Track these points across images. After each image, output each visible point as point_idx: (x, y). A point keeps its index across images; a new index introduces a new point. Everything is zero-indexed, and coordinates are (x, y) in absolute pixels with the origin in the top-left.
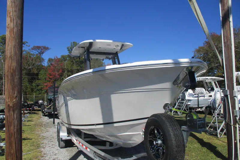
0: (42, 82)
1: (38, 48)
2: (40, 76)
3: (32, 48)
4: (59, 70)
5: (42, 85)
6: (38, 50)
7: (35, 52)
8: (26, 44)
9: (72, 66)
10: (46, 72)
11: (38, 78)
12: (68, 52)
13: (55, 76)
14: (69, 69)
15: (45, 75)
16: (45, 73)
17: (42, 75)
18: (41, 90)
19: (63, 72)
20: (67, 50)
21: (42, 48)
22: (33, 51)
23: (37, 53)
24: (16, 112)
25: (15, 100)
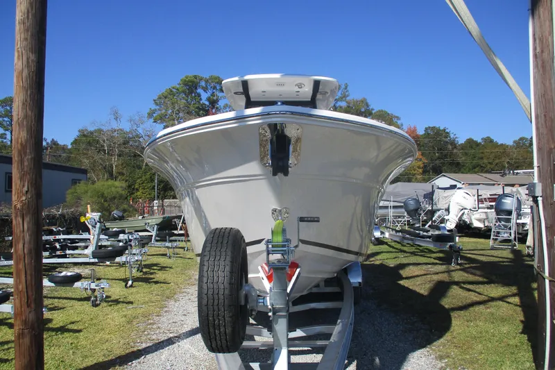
24: (27, 219)
25: (24, 198)
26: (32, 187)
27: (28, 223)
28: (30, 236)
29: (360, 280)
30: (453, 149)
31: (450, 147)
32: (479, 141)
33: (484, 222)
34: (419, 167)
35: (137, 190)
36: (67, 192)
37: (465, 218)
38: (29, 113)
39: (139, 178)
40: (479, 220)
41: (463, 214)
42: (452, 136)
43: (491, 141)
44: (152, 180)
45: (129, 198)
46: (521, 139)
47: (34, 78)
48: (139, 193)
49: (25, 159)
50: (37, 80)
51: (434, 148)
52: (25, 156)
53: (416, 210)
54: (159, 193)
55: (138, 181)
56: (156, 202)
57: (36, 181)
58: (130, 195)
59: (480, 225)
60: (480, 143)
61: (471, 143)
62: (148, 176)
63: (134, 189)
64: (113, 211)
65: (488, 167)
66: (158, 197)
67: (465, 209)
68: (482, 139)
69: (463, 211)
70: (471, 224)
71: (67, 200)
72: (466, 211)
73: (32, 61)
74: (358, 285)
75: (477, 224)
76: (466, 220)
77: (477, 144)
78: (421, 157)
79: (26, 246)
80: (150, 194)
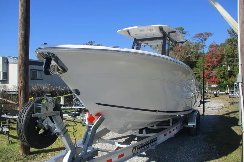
0: (200, 69)
1: (201, 35)
2: (198, 64)
3: (194, 36)
4: (218, 56)
5: (200, 73)
6: (200, 38)
7: (197, 40)
8: (186, 34)
9: (233, 50)
10: (203, 59)
11: (196, 65)
12: (229, 35)
13: (212, 63)
14: (230, 55)
15: (203, 63)
16: (203, 61)
17: (199, 62)
18: (199, 78)
19: (223, 58)
20: (228, 33)
21: (204, 35)
22: (195, 39)
23: (200, 40)
24: (22, 92)
25: (21, 84)
26: (23, 80)
27: (22, 93)
28: (23, 98)
29: (195, 124)
38: (22, 53)
47: (24, 40)
49: (21, 70)
50: (25, 41)
52: (21, 69)
57: (25, 78)
73: (23, 34)
74: (192, 127)
79: (22, 102)
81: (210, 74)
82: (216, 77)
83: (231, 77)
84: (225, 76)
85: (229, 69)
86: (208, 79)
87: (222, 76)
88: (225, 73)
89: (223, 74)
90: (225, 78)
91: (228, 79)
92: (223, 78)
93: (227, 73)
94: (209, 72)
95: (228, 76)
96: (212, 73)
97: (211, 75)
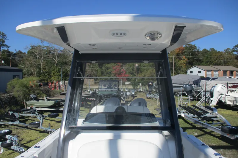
30: (198, 54)
31: (197, 53)
32: (209, 50)
33: (233, 102)
34: (184, 63)
35: (52, 76)
36: (8, 84)
37: (222, 99)
39: (53, 71)
40: (230, 101)
41: (221, 97)
42: (198, 48)
43: (214, 50)
44: (59, 72)
45: (48, 80)
46: (228, 49)
48: (53, 78)
51: (189, 54)
53: (191, 91)
54: (63, 78)
55: (53, 72)
56: (61, 82)
58: (49, 78)
59: (231, 103)
60: (209, 51)
61: (205, 51)
62: (57, 70)
63: (51, 76)
64: (31, 94)
65: (214, 62)
66: (62, 80)
67: (222, 94)
68: (210, 49)
69: (221, 95)
70: (225, 102)
71: (8, 88)
72: (223, 96)
75: (228, 103)
76: (223, 100)
77: (208, 51)
78: (185, 58)
80: (58, 78)
81: (121, 69)
82: (126, 73)
83: (139, 73)
84: (133, 72)
85: (137, 66)
86: (119, 74)
87: (131, 72)
88: (134, 69)
89: (132, 70)
90: (134, 74)
91: (137, 75)
92: (132, 74)
93: (135, 70)
94: (120, 68)
95: (136, 72)
96: (122, 69)
97: (122, 71)
